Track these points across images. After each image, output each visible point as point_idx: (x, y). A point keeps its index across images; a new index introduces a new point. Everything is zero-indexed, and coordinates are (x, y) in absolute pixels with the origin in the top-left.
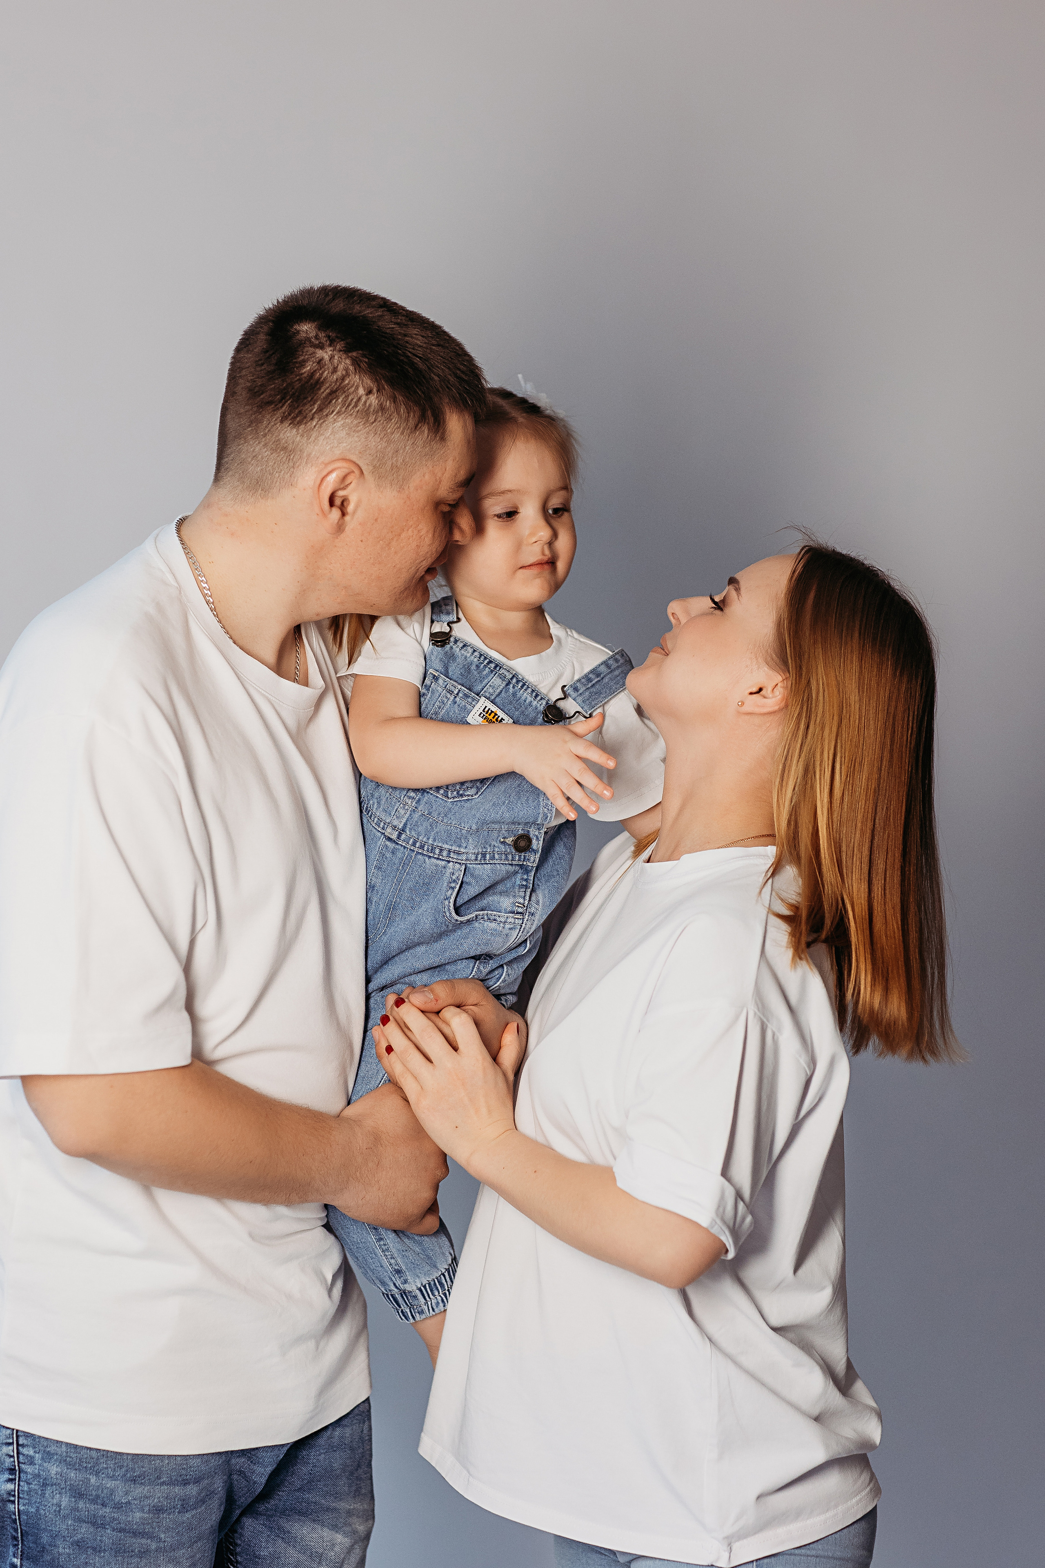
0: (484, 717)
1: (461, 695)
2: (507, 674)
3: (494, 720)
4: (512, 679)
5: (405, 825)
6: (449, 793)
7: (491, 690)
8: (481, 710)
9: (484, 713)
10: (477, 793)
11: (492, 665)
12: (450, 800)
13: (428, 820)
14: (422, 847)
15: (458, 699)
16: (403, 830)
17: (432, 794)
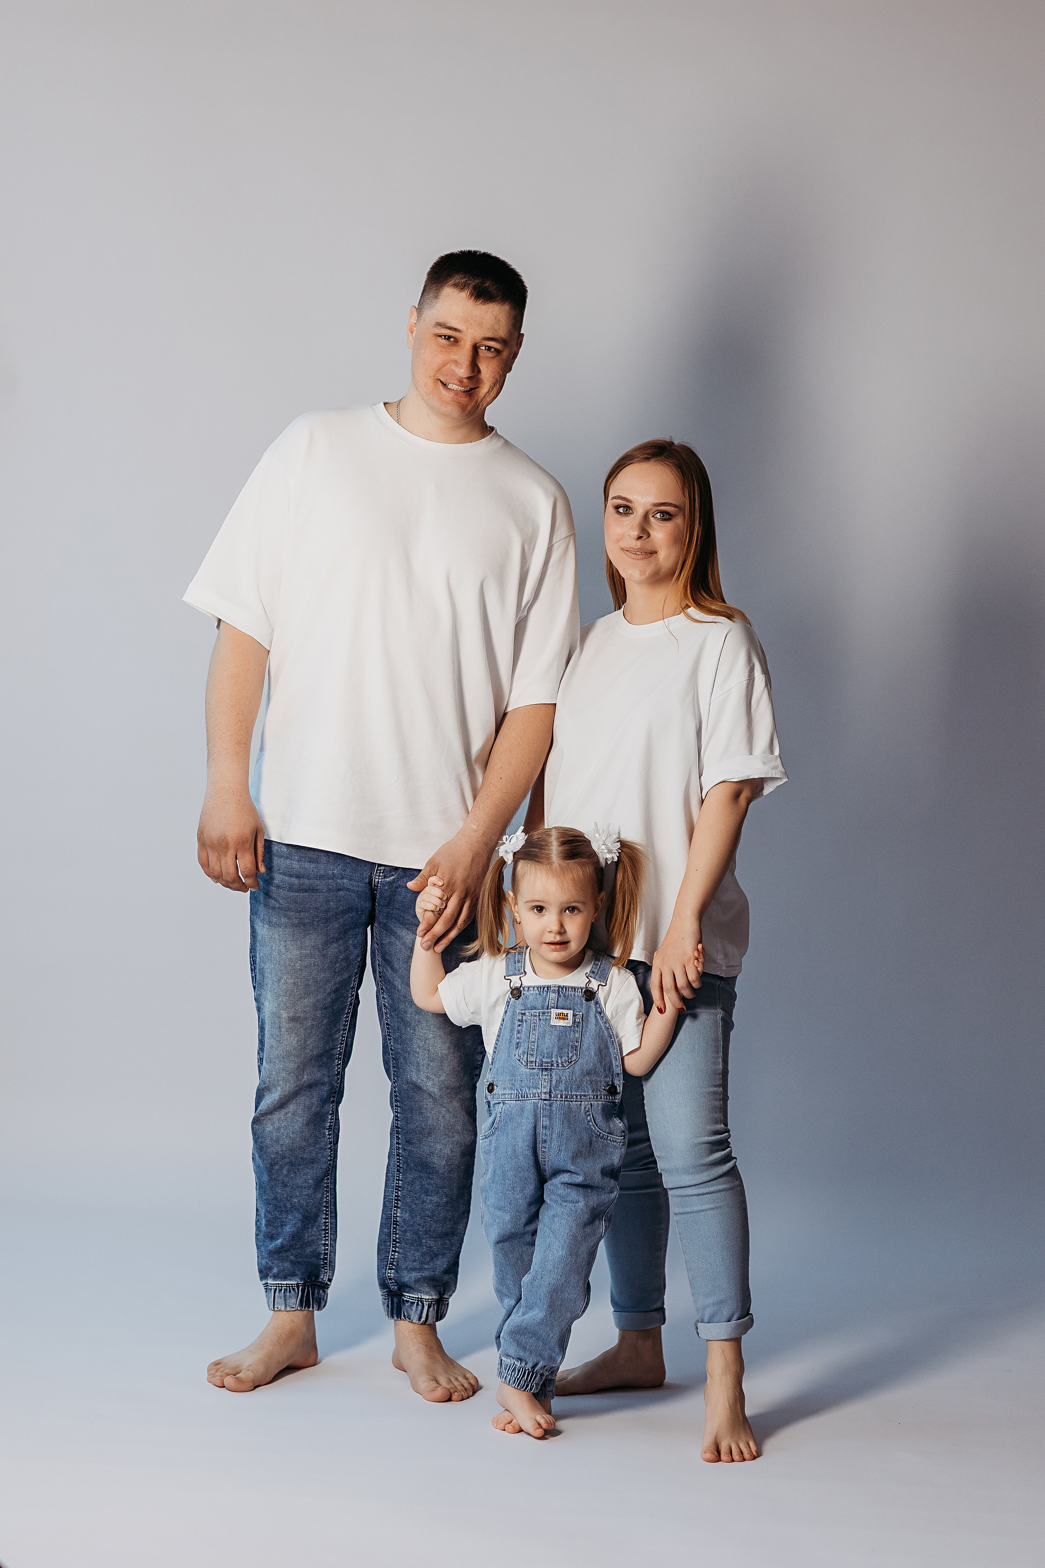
0: (558, 1018)
1: (541, 1015)
2: (555, 990)
3: (564, 1017)
4: (559, 989)
5: (550, 1089)
6: (564, 1064)
7: (552, 1002)
8: (555, 1016)
10: (577, 1056)
11: (546, 989)
12: (567, 1068)
13: (562, 1082)
14: (566, 1097)
15: (541, 1017)
16: (550, 1092)
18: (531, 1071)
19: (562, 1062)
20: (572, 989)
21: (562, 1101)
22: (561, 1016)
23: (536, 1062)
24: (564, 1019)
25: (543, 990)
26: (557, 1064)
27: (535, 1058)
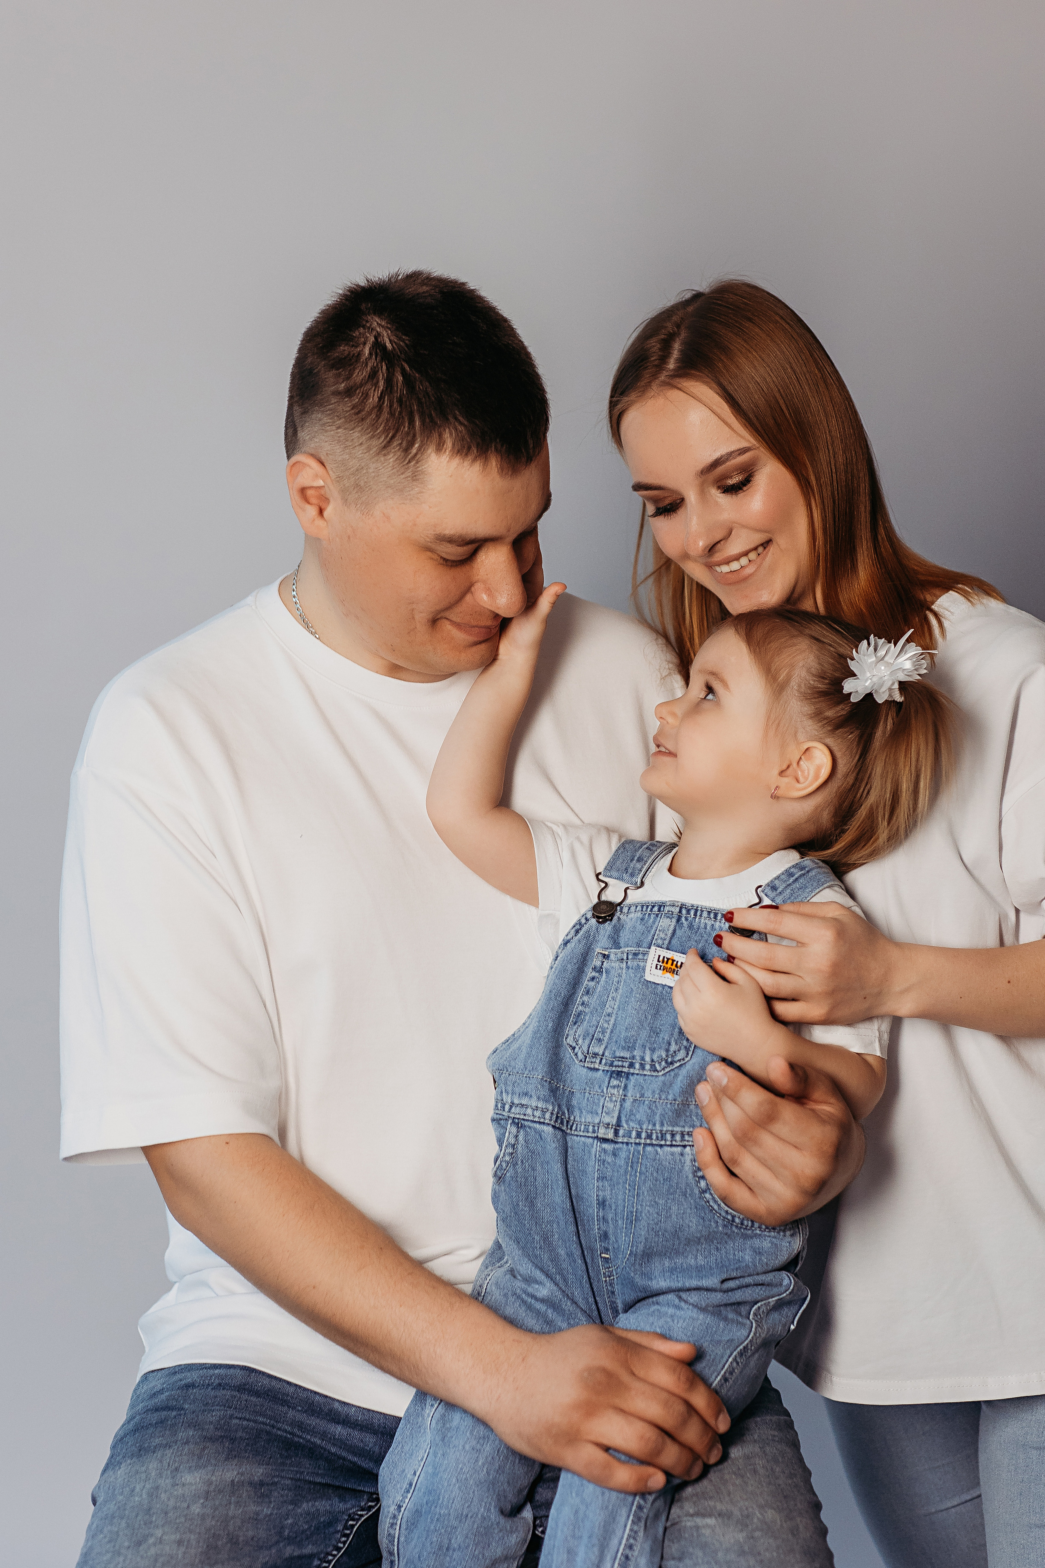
0: (662, 968)
1: (630, 957)
2: (672, 909)
3: (673, 967)
4: (680, 912)
5: (619, 1117)
6: (657, 1066)
7: (662, 935)
8: (656, 962)
9: (661, 964)
10: (688, 1054)
11: (656, 909)
12: (660, 1074)
13: (644, 1103)
14: (649, 1136)
15: (629, 963)
17: (637, 1074)
18: (590, 1073)
19: (652, 1061)
20: (709, 913)
21: (639, 1144)
22: (669, 965)
23: (603, 1055)
24: (673, 972)
25: (651, 910)
26: (641, 1064)
27: (603, 1047)
